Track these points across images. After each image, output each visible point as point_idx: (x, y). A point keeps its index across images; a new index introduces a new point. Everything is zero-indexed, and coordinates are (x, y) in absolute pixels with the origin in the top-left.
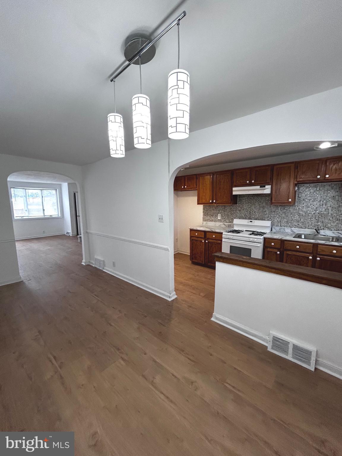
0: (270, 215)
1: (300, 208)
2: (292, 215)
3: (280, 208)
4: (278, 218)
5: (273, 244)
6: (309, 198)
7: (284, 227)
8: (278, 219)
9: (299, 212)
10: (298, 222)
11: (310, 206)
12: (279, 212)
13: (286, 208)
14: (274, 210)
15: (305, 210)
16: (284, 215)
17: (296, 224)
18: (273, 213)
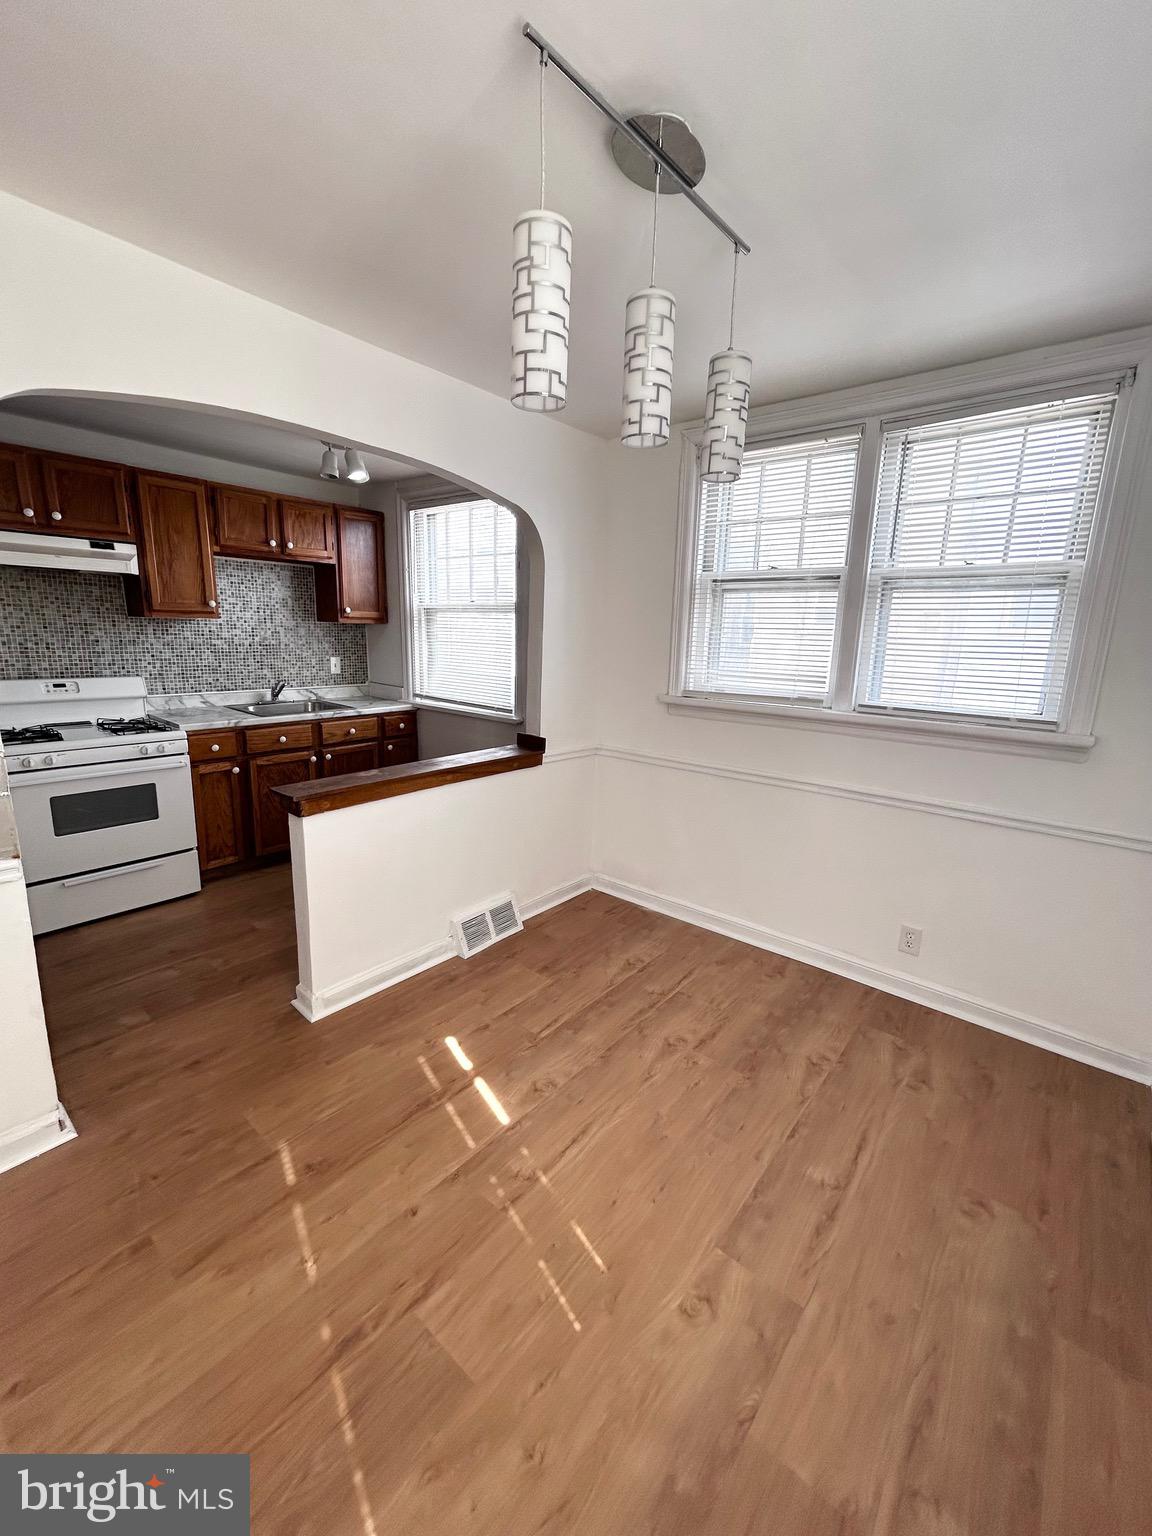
0: (117, 657)
1: (213, 628)
2: (193, 652)
3: (150, 630)
4: (149, 663)
5: (216, 747)
6: (232, 600)
7: (177, 692)
8: (150, 667)
9: (213, 642)
10: (215, 671)
11: (238, 625)
12: (152, 645)
13: (171, 631)
14: (129, 636)
15: (225, 634)
16: (167, 654)
17: (210, 680)
18: (131, 648)
